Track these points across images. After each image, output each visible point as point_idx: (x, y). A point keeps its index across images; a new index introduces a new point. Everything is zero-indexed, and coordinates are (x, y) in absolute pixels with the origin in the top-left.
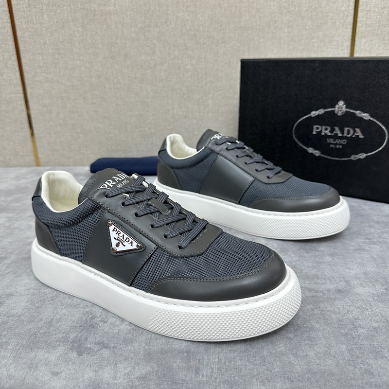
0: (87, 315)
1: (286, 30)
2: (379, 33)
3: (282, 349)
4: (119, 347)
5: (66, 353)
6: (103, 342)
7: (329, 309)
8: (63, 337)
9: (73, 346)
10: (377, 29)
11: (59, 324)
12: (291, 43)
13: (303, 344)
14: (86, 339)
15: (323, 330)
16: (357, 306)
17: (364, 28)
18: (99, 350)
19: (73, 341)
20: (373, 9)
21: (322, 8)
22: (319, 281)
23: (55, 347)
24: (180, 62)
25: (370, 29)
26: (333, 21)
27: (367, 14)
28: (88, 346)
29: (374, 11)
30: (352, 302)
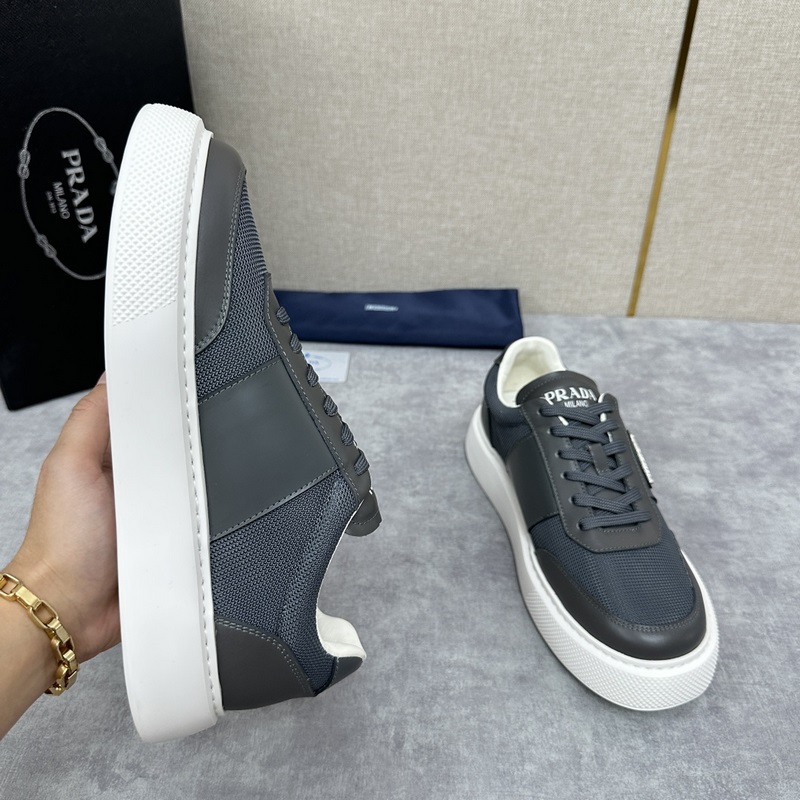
0: (117, 707)
1: (539, 59)
2: (733, 75)
3: (401, 796)
4: (161, 776)
5: (82, 784)
6: (138, 764)
7: (494, 717)
8: (79, 751)
9: (94, 769)
10: (728, 66)
11: (74, 722)
12: (547, 85)
13: (434, 789)
14: (114, 756)
15: (473, 761)
16: (540, 714)
17: (702, 64)
18: (131, 781)
19: (95, 761)
20: (726, 26)
21: (617, 16)
22: (495, 653)
23: (66, 771)
24: (318, 110)
25: (716, 65)
26: (639, 45)
27: (712, 34)
28: (117, 771)
29: (727, 30)
30: (534, 705)
